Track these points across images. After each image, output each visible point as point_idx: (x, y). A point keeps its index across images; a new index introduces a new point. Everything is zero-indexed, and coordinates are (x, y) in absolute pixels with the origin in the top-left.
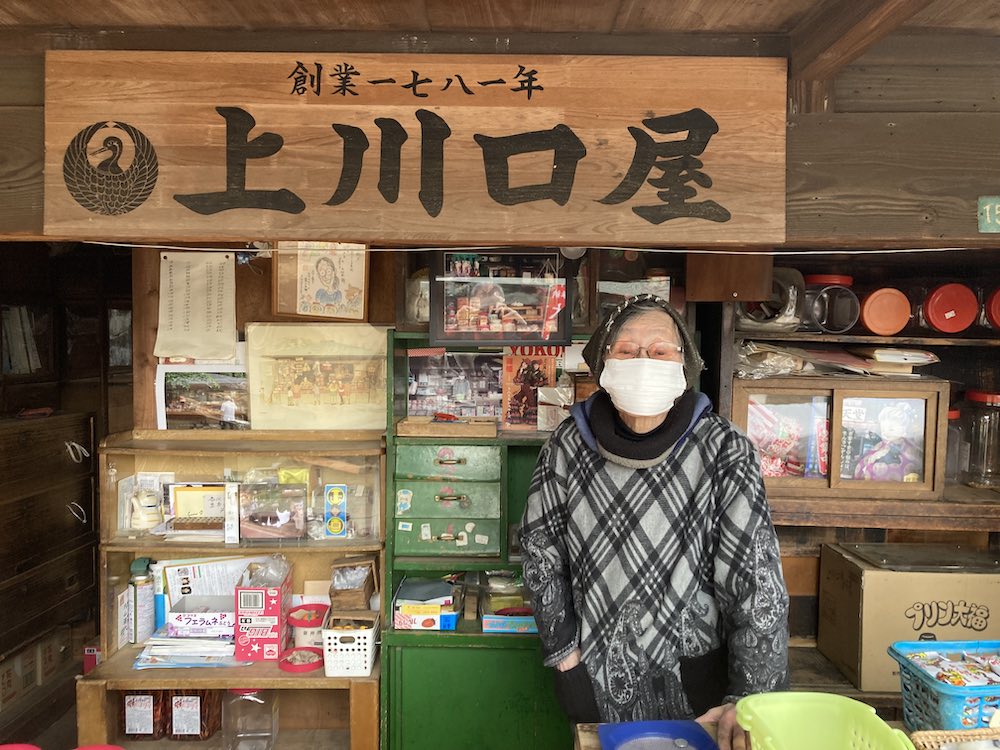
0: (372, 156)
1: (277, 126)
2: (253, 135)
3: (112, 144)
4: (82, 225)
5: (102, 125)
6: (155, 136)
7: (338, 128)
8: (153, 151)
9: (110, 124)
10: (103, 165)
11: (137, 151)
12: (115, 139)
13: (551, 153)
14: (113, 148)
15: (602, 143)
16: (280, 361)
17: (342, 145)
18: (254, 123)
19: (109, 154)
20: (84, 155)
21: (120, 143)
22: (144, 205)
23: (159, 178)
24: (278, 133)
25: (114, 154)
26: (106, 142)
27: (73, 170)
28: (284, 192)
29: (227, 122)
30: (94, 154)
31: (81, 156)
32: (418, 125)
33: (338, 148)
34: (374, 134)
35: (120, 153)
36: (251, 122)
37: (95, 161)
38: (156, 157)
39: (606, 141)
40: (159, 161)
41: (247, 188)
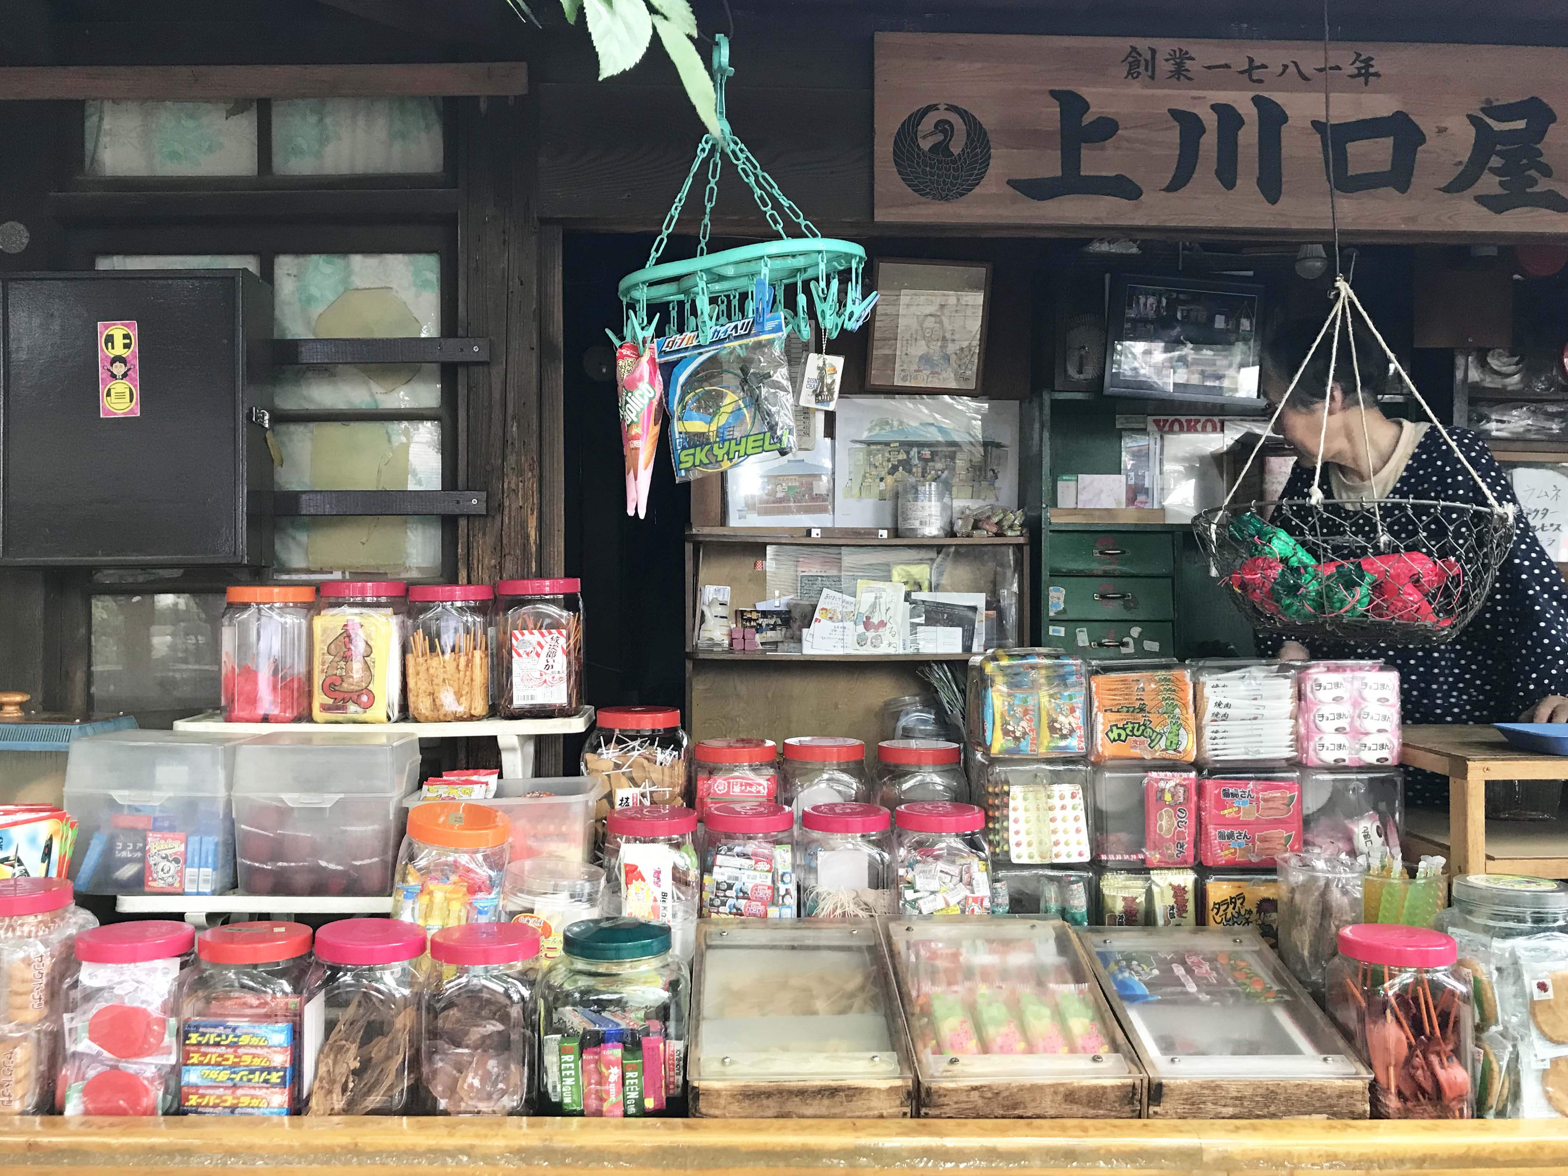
0: (1209, 142)
1: (1113, 110)
2: (1087, 119)
3: (943, 127)
4: (914, 210)
5: (933, 108)
6: (988, 119)
7: (1175, 113)
8: (985, 133)
9: (942, 107)
10: (934, 149)
11: (969, 135)
12: (948, 122)
13: (1390, 140)
14: (945, 132)
15: (1441, 130)
16: (873, 447)
17: (1178, 131)
18: (1088, 108)
19: (941, 137)
20: (914, 140)
21: (951, 126)
22: (977, 190)
23: (992, 162)
24: (1114, 118)
25: (946, 137)
26: (936, 126)
27: (903, 154)
28: (1120, 178)
29: (1061, 106)
30: (924, 137)
31: (912, 139)
32: (1255, 111)
33: (1174, 135)
34: (1210, 120)
35: (952, 136)
36: (1086, 106)
37: (926, 145)
38: (988, 141)
39: (1446, 129)
40: (991, 143)
41: (1082, 173)
